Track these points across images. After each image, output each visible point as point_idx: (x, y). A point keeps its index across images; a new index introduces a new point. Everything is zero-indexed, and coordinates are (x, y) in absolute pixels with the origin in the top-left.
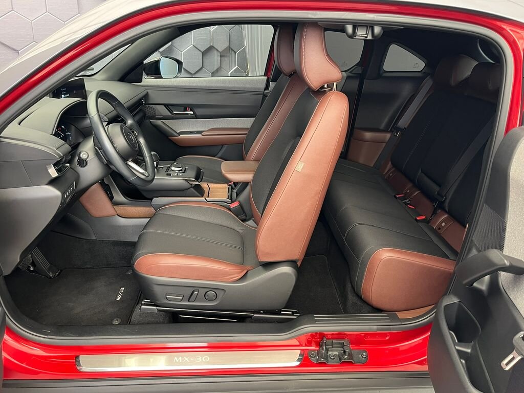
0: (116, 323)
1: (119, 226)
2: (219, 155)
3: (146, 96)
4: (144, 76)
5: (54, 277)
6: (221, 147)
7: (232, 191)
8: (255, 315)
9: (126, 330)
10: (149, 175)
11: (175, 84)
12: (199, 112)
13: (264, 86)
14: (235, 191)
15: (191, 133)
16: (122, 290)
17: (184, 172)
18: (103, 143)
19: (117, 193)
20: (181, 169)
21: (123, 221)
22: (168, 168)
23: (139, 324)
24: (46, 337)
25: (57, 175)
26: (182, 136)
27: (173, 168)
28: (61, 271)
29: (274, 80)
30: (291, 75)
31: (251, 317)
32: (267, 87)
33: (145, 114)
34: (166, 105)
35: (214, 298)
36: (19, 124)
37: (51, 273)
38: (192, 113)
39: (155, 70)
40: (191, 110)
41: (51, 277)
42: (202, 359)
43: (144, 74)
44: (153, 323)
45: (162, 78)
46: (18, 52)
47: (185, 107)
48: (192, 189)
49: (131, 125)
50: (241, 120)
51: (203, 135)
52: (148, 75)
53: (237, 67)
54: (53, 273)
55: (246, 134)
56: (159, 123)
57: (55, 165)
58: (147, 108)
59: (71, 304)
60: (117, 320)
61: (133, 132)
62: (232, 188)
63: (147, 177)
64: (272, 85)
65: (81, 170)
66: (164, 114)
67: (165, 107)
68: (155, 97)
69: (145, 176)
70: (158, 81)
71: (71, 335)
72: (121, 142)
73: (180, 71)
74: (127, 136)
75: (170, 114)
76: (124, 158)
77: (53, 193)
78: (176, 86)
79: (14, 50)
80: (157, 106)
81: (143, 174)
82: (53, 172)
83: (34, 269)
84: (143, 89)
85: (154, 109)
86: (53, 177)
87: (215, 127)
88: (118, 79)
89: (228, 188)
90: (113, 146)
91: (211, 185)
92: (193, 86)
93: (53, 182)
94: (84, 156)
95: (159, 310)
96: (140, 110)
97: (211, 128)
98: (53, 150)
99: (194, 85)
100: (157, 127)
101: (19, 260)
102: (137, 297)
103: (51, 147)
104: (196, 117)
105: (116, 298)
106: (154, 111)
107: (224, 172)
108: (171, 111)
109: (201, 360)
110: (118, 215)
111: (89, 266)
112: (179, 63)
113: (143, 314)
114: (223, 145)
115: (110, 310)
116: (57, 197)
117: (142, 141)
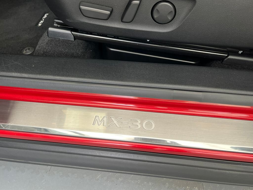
0: (27, 52)
8: (230, 57)
16: (45, 16)
31: (222, 58)
35: (170, 18)
42: (141, 124)
44: (66, 56)
60: (29, 49)
109: (139, 126)
113: (52, 40)
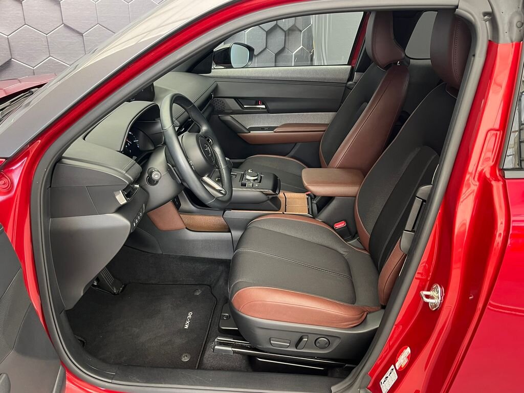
0: (185, 359)
1: (187, 240)
2: (292, 153)
3: (216, 90)
4: (214, 66)
5: (118, 294)
6: (293, 145)
7: (312, 203)
8: (347, 365)
9: (197, 377)
10: (226, 192)
11: (247, 75)
12: (272, 105)
13: (347, 76)
14: (315, 202)
15: (262, 129)
16: (189, 314)
17: (260, 182)
18: (177, 158)
19: (185, 201)
20: (256, 178)
21: (192, 235)
22: (243, 176)
23: (214, 369)
24: (110, 381)
25: (125, 201)
26: (253, 133)
27: (248, 177)
28: (125, 286)
29: (360, 70)
30: (387, 67)
32: (351, 78)
33: (213, 109)
34: (236, 99)
36: (84, 139)
37: (115, 289)
38: (264, 107)
39: (225, 59)
40: (263, 104)
41: (114, 294)
43: (213, 62)
45: (232, 67)
46: (82, 35)
47: (257, 101)
48: (268, 201)
49: (206, 132)
50: (319, 114)
51: (275, 132)
52: (217, 64)
53: (302, 46)
54: (117, 289)
55: (324, 131)
56: (228, 118)
57: (124, 191)
58: (216, 102)
59: (136, 330)
60: (187, 356)
61: (208, 140)
62: (311, 199)
63: (224, 195)
64: (356, 75)
65: (151, 189)
66: (233, 109)
67: (236, 101)
68: (225, 90)
69: (222, 193)
70: (227, 71)
71: (138, 380)
72: (197, 156)
73: (251, 59)
74: (204, 148)
75: (240, 109)
76: (199, 174)
77: (121, 222)
78: (248, 77)
79: (78, 32)
80: (226, 99)
81: (219, 191)
82: (121, 199)
83: (97, 283)
84: (212, 81)
85: (223, 102)
86: (121, 204)
87: (288, 122)
88: (186, 69)
89: (308, 198)
90: (188, 162)
91: (288, 195)
92: (267, 77)
93: (121, 210)
94: (156, 176)
95: (234, 352)
96: (209, 105)
97: (284, 123)
98: (122, 173)
99: (268, 75)
100: (226, 123)
101: (82, 294)
102: (207, 326)
103: (120, 170)
104: (268, 111)
105: (184, 326)
106: (223, 105)
107: (306, 184)
108: (241, 105)
110: (186, 228)
111: (153, 282)
112: (251, 49)
113: (217, 355)
114: (296, 144)
115: (179, 341)
116: (125, 227)
117: (217, 150)
